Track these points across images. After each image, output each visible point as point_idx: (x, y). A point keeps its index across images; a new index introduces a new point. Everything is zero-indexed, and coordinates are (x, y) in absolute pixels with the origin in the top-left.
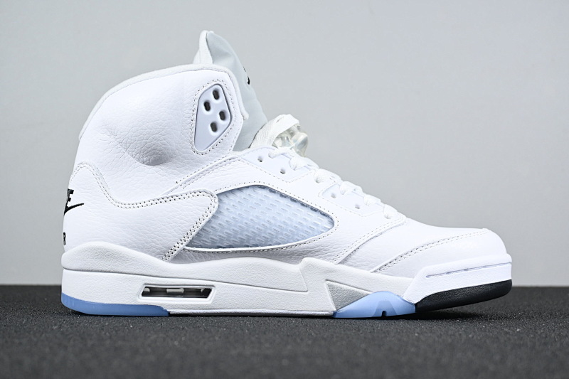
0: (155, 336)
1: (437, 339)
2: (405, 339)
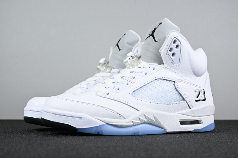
0: (57, 139)
1: (166, 140)
2: (154, 140)
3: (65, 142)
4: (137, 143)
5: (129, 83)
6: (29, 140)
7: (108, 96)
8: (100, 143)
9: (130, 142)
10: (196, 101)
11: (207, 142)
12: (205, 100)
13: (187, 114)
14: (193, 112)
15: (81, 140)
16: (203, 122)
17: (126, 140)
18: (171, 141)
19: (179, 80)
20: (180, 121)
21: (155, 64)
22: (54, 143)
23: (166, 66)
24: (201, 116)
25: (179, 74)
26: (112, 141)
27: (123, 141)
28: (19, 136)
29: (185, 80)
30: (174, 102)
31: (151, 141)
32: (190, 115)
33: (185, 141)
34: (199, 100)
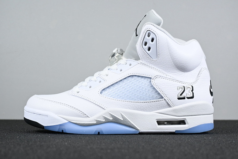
3: (66, 143)
4: (143, 144)
5: (102, 81)
6: (28, 142)
7: (78, 95)
8: (104, 144)
9: (136, 143)
10: (179, 99)
11: (219, 144)
12: (192, 97)
13: (166, 113)
14: (174, 111)
15: (84, 141)
16: (188, 122)
17: (132, 142)
18: (180, 142)
19: (157, 76)
20: (157, 121)
21: (132, 60)
22: (55, 144)
23: (142, 62)
24: (186, 115)
25: (159, 69)
26: (117, 142)
27: (128, 142)
28: (17, 137)
29: (166, 76)
30: (150, 100)
31: (159, 142)
32: (170, 114)
33: (196, 143)
34: (184, 98)
